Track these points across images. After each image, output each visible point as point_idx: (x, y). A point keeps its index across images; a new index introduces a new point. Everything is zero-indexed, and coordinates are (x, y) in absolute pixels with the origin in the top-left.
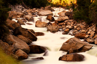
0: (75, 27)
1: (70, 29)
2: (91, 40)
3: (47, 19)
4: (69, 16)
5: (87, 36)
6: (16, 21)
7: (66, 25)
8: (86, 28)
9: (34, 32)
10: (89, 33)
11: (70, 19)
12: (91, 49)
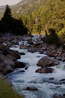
0: (48, 48)
1: (44, 50)
2: (59, 58)
3: (28, 43)
4: (43, 41)
5: (56, 55)
6: (6, 45)
7: (42, 47)
8: (56, 49)
9: (18, 53)
10: (57, 52)
11: (44, 43)
12: (59, 64)
